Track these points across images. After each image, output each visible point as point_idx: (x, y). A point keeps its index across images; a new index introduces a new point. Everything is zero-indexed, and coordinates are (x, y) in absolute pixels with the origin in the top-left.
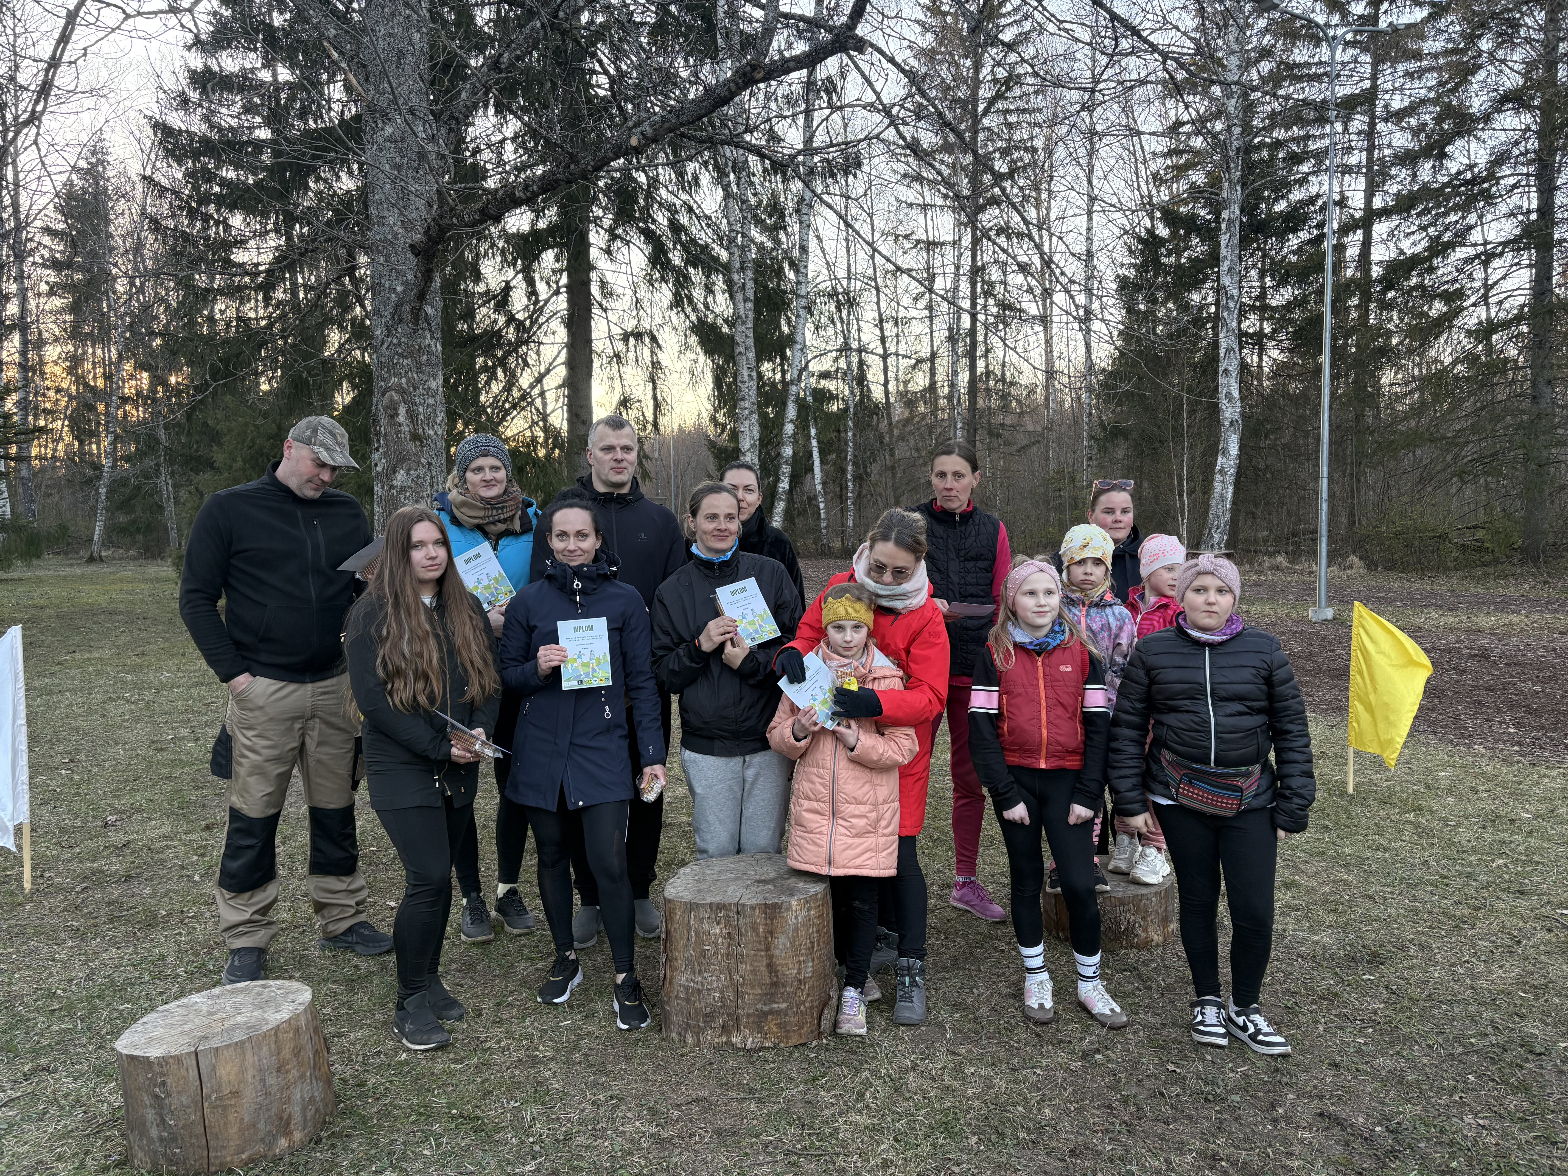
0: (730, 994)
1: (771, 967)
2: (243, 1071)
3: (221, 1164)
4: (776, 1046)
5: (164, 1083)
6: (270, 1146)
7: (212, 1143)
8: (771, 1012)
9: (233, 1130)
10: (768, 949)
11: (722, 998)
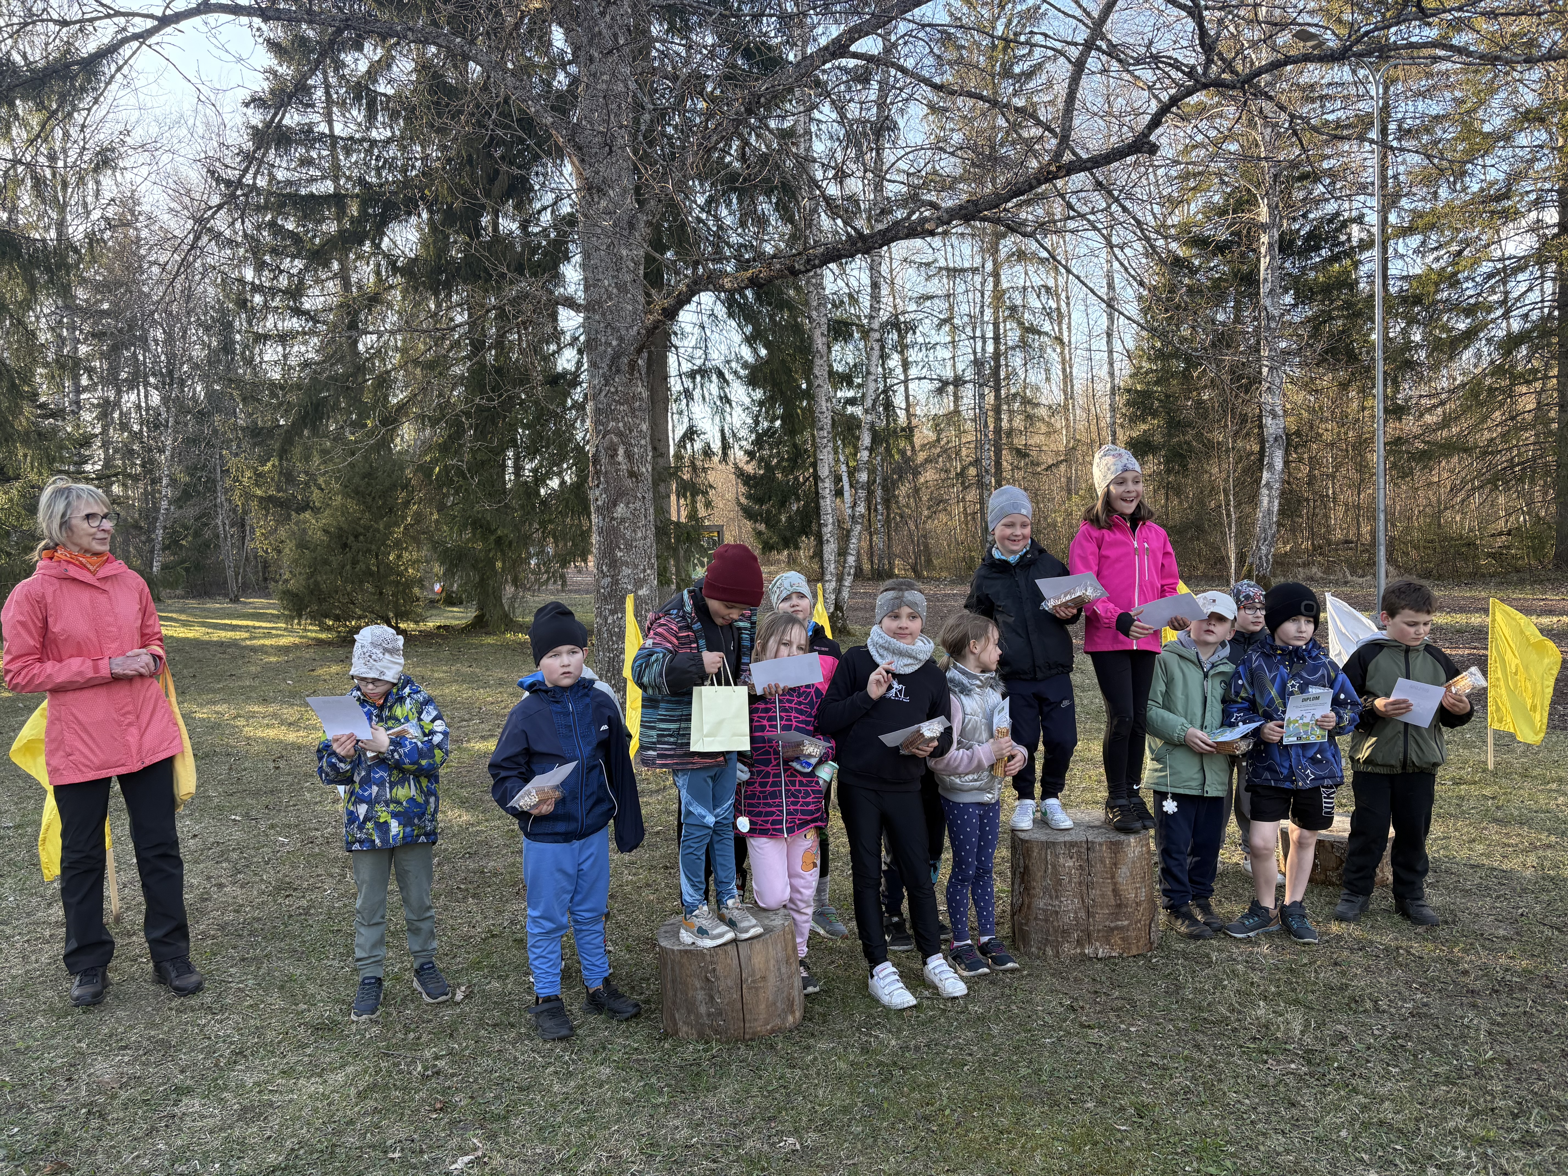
0: (1082, 914)
1: (1116, 892)
2: (767, 961)
3: (754, 1033)
4: (1121, 955)
5: (714, 970)
6: (784, 1020)
7: (747, 1017)
8: (1117, 928)
9: (763, 1006)
10: (1113, 877)
11: (1076, 918)
